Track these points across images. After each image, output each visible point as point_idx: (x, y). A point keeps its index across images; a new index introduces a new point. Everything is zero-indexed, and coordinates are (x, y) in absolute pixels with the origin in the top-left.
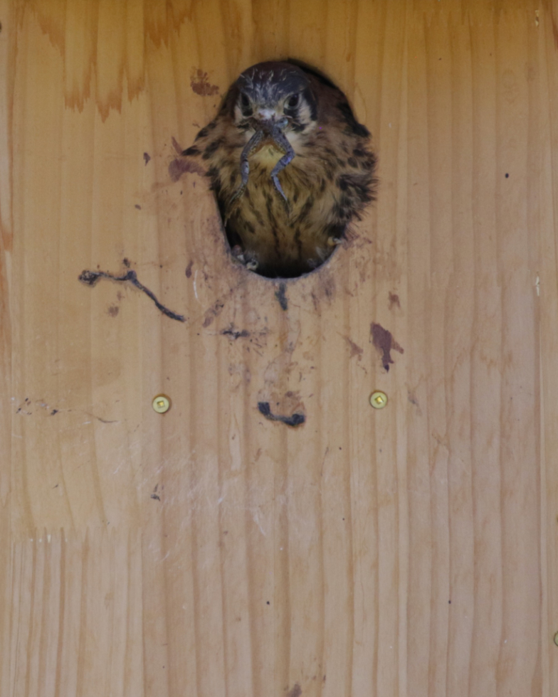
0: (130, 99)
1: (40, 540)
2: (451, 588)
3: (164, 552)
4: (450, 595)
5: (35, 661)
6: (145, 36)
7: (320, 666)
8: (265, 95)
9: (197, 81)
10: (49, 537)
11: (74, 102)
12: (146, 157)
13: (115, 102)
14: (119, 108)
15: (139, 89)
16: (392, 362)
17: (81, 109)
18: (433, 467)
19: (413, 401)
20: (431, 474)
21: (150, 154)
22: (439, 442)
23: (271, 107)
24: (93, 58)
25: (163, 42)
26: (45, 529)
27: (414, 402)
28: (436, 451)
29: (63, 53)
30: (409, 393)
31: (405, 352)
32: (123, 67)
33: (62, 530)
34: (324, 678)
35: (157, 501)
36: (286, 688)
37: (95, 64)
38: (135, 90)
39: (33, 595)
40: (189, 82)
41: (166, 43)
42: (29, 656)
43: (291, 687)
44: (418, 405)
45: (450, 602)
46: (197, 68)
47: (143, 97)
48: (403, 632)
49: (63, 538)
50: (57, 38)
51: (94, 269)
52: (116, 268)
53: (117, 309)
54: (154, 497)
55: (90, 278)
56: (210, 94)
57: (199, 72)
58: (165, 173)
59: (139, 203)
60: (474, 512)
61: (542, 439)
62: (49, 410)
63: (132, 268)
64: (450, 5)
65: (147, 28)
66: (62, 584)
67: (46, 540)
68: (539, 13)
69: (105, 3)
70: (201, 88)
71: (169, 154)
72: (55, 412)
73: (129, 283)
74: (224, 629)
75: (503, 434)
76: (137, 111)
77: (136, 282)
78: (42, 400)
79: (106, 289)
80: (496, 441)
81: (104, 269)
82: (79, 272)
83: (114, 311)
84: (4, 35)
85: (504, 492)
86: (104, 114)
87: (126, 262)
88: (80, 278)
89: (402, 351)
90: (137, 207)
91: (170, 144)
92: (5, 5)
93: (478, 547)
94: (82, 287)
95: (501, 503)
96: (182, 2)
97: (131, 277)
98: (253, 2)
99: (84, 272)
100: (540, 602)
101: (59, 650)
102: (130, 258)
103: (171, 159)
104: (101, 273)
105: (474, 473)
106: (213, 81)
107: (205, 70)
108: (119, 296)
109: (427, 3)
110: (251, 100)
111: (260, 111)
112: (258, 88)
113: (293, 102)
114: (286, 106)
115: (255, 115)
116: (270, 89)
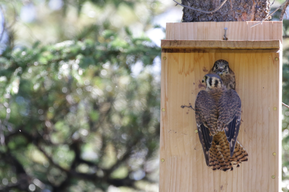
0: (191, 72)
2: (252, 167)
3: (197, 160)
5: (172, 180)
7: (227, 182)
8: (221, 64)
9: (204, 69)
10: (175, 157)
11: (180, 73)
12: (194, 84)
13: (188, 73)
14: (189, 74)
15: (193, 70)
17: (181, 74)
18: (249, 144)
19: (245, 131)
21: (195, 83)
22: (250, 139)
23: (222, 66)
24: (184, 64)
26: (174, 155)
28: (249, 141)
29: (178, 63)
30: (244, 129)
32: (190, 66)
33: (177, 155)
34: (227, 184)
35: (195, 150)
36: (220, 186)
37: (184, 66)
38: (192, 71)
39: (171, 168)
40: (202, 69)
41: (198, 62)
42: (170, 180)
43: (221, 186)
45: (252, 170)
47: (193, 72)
48: (243, 176)
49: (177, 157)
50: (177, 60)
51: (184, 105)
52: (188, 105)
53: (188, 113)
54: (195, 149)
55: (183, 107)
56: (206, 72)
57: (204, 67)
58: (198, 87)
59: (192, 92)
60: (257, 152)
61: (270, 139)
62: (175, 132)
63: (191, 105)
64: (253, 55)
65: (195, 59)
66: (177, 166)
67: (174, 157)
68: (270, 56)
69: (186, 54)
70: (204, 70)
71: (198, 83)
72: (176, 132)
73: (190, 108)
74: (208, 175)
75: (262, 138)
76: (192, 75)
77: (192, 108)
78: (173, 130)
79: (186, 109)
80: (261, 139)
81: (186, 105)
82: (181, 106)
83: (187, 113)
84: (167, 60)
85: (262, 149)
86: (186, 75)
87: (190, 104)
88: (181, 107)
89: (243, 121)
90: (192, 93)
91: (199, 81)
92: (167, 54)
93: (257, 159)
94: (181, 109)
95: (262, 151)
96: (201, 54)
97: (191, 107)
98: (215, 54)
99: (182, 106)
100: (269, 170)
101: (176, 178)
102: (191, 103)
103: (199, 84)
104: (185, 106)
105: (257, 145)
106: (207, 69)
107: (205, 67)
108: (189, 110)
109: (248, 54)
110: (218, 65)
111: (220, 67)
112: (219, 63)
113: (226, 67)
114: (225, 67)
115: (219, 68)
116: (222, 63)
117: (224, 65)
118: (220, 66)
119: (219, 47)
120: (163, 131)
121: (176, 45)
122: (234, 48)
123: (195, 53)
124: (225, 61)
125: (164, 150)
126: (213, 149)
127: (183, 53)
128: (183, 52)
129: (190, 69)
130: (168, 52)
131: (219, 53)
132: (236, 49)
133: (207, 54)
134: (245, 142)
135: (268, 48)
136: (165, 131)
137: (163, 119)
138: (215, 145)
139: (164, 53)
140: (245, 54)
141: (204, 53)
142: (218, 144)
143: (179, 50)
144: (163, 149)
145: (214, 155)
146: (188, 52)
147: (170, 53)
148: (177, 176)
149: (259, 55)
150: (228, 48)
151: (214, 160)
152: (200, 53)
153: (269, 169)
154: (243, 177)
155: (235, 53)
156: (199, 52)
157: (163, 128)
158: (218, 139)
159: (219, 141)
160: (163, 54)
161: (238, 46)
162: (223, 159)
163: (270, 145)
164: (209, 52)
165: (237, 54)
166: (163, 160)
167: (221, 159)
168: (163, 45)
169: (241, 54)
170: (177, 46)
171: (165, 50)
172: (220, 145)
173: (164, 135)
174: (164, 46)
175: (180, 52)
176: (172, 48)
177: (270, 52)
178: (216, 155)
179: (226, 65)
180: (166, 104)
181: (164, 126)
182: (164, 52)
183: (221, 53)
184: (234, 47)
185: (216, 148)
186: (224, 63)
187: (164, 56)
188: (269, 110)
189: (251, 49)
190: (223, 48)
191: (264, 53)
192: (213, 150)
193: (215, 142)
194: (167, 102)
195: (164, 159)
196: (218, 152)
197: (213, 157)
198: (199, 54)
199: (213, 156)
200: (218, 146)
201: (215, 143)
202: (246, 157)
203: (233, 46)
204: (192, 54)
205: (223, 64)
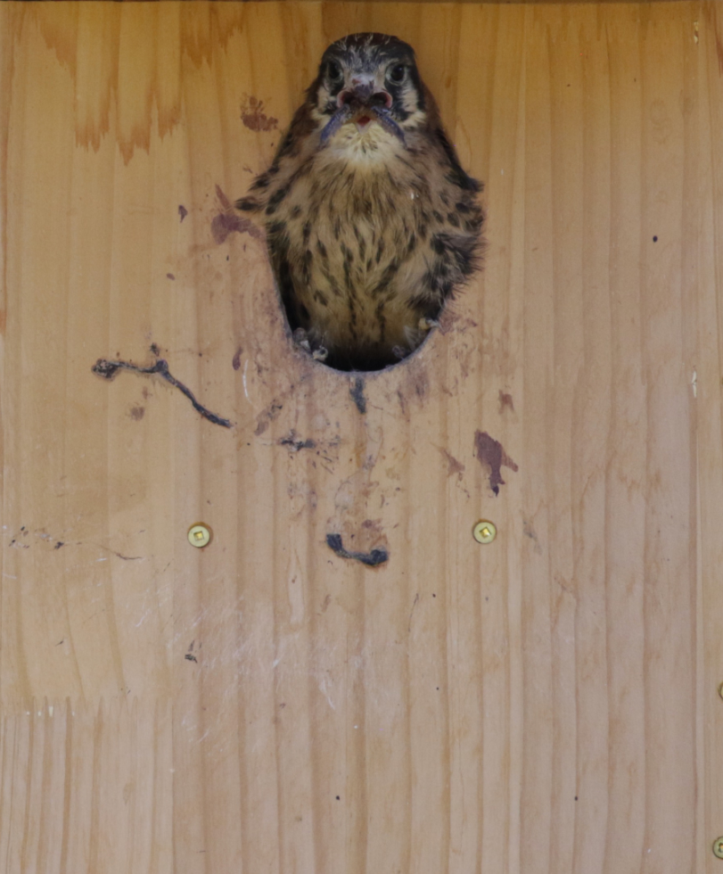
0: (162, 134)
1: (40, 714)
2: (578, 780)
3: (201, 731)
4: (577, 790)
6: (182, 52)
8: (362, 56)
9: (249, 112)
10: (51, 709)
11: (88, 138)
12: (183, 211)
13: (142, 139)
14: (147, 146)
15: (173, 121)
16: (502, 483)
17: (97, 147)
18: (556, 621)
19: (530, 533)
20: (553, 630)
21: (187, 207)
22: (563, 588)
23: (369, 71)
24: (113, 81)
25: (204, 59)
26: (46, 699)
27: (530, 535)
28: (560, 600)
29: (74, 73)
30: (525, 523)
31: (520, 470)
32: (153, 93)
33: (68, 700)
35: (192, 663)
37: (116, 88)
38: (168, 122)
39: (29, 787)
40: (239, 113)
41: (209, 61)
44: (536, 539)
45: (576, 799)
46: (250, 95)
47: (179, 132)
48: (514, 839)
49: (69, 711)
50: (65, 50)
51: (112, 358)
52: (141, 357)
53: (142, 410)
54: (189, 657)
55: (108, 370)
56: (267, 129)
57: (253, 101)
58: (207, 233)
59: (171, 271)
60: (609, 680)
61: (699, 585)
62: (52, 542)
63: (162, 357)
64: (582, 14)
65: (185, 41)
66: (68, 772)
67: (47, 714)
68: (698, 26)
69: (129, 8)
70: (254, 121)
71: (211, 207)
72: (60, 544)
73: (158, 375)
74: (280, 833)
75: (647, 580)
76: (170, 150)
77: (167, 374)
78: (43, 530)
79: (128, 385)
80: (639, 588)
81: (125, 358)
82: (94, 362)
83: (138, 413)
85: (648, 655)
86: (128, 155)
87: (154, 348)
88: (94, 369)
89: (515, 468)
90: (170, 276)
91: (213, 194)
93: (614, 726)
94: (97, 381)
95: (645, 668)
96: (230, 9)
97: (161, 368)
98: (324, 6)
99: (100, 362)
100: (696, 800)
101: (64, 859)
102: (160, 343)
103: (216, 215)
104: (122, 363)
105: (609, 630)
106: (269, 112)
107: (259, 98)
108: (145, 394)
110: (343, 64)
111: (354, 76)
112: (352, 50)
113: (397, 75)
114: (388, 76)
115: (348, 86)
116: (368, 52)
117: (380, 60)
118: (358, 71)
124: (394, 39)
129: (155, 114)
131: (352, 6)
134: (527, 611)
148: (65, 842)
149: (621, 14)
153: (695, 793)
154: (514, 852)
163: (699, 628)
165: (477, 6)
179: (396, 60)
186: (382, 48)
188: (694, 388)
198: (213, 12)
204: (169, 12)
205: (377, 59)
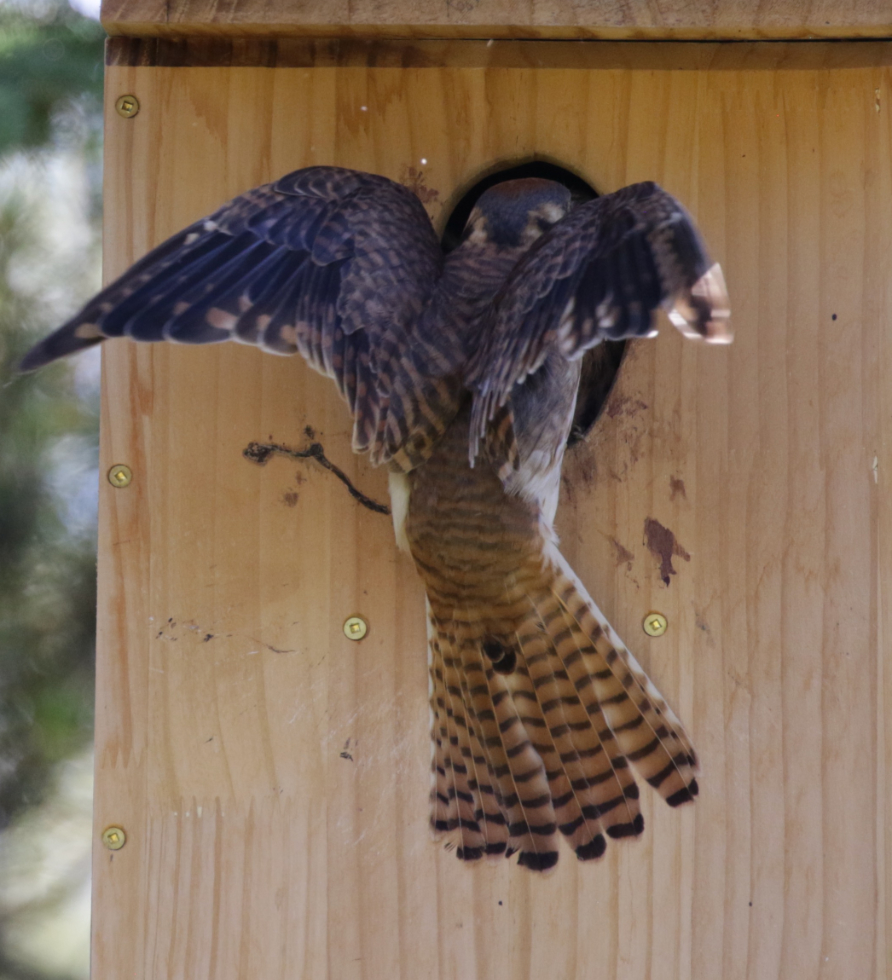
1: (188, 814)
2: (752, 885)
3: (357, 832)
4: (752, 895)
6: (338, 119)
9: (409, 184)
10: (200, 810)
16: (674, 573)
18: (729, 718)
19: (702, 626)
20: (726, 727)
22: (738, 683)
24: (266, 151)
25: (361, 128)
26: (194, 798)
27: (703, 628)
28: (734, 696)
29: (225, 141)
30: (697, 615)
31: (692, 559)
33: (218, 800)
35: (347, 762)
37: (268, 158)
39: (176, 892)
41: (366, 130)
44: (709, 632)
45: (751, 904)
46: (409, 165)
48: (686, 946)
49: (218, 811)
50: (216, 122)
51: (264, 441)
52: (294, 439)
53: (296, 496)
54: (345, 756)
55: (260, 454)
56: (427, 201)
57: (412, 171)
60: (786, 778)
61: (880, 683)
62: (202, 636)
63: (317, 440)
64: (758, 82)
65: (341, 110)
67: (195, 814)
68: (879, 93)
69: (282, 73)
72: (209, 637)
73: (312, 459)
74: (440, 940)
75: (825, 675)
77: (321, 459)
78: (192, 622)
79: (282, 469)
80: (816, 683)
81: (278, 441)
82: (245, 446)
83: (292, 499)
84: (142, 117)
85: (827, 753)
87: (309, 431)
88: (246, 453)
89: (687, 557)
92: (145, 77)
93: (791, 829)
94: (247, 466)
95: (824, 767)
96: (389, 74)
97: (316, 452)
98: (487, 75)
99: (251, 445)
100: (876, 907)
102: (315, 426)
104: (275, 447)
105: (785, 727)
106: (430, 183)
107: (419, 169)
108: (299, 478)
109: (726, 79)
119: (512, 28)
120: (121, 630)
121: (214, 12)
122: (622, 32)
123: (344, 69)
125: (126, 764)
126: (473, 704)
127: (263, 71)
128: (257, 63)
130: (153, 63)
131: (517, 72)
132: (640, 41)
133: (432, 74)
134: (699, 708)
135: (866, 33)
136: (131, 626)
137: (116, 545)
138: (490, 674)
139: (126, 69)
140: (702, 75)
141: (412, 70)
142: (506, 666)
143: (230, 47)
144: (120, 758)
145: (475, 746)
146: (294, 62)
147: (168, 70)
148: (214, 949)
149: (799, 81)
150: (581, 30)
151: (473, 784)
152: (377, 71)
153: (876, 900)
155: (628, 65)
156: (371, 62)
157: (119, 606)
158: (506, 627)
159: (512, 641)
160: (116, 76)
161: (654, 20)
162: (542, 784)
163: (879, 726)
164: (442, 64)
165: (648, 73)
166: (117, 838)
167: (526, 776)
168: (115, 10)
169: (676, 74)
170: (215, 20)
171: (136, 48)
172: (524, 671)
173: (123, 655)
174: (123, 16)
175: (239, 64)
176: (178, 34)
177: (877, 64)
178: (494, 742)
180: (135, 435)
181: (121, 589)
182: (121, 63)
183: (533, 65)
184: (619, 23)
185: (499, 698)
187: (125, 91)
188: (871, 477)
189: (742, 41)
190: (546, 34)
191: (834, 71)
192: (470, 711)
193: (492, 649)
194: (146, 420)
195: (122, 829)
196: (506, 725)
197: (469, 764)
198: (371, 78)
199: (466, 752)
200: (507, 682)
201: (486, 662)
202: (684, 775)
203: (620, 16)
204: (325, 77)
